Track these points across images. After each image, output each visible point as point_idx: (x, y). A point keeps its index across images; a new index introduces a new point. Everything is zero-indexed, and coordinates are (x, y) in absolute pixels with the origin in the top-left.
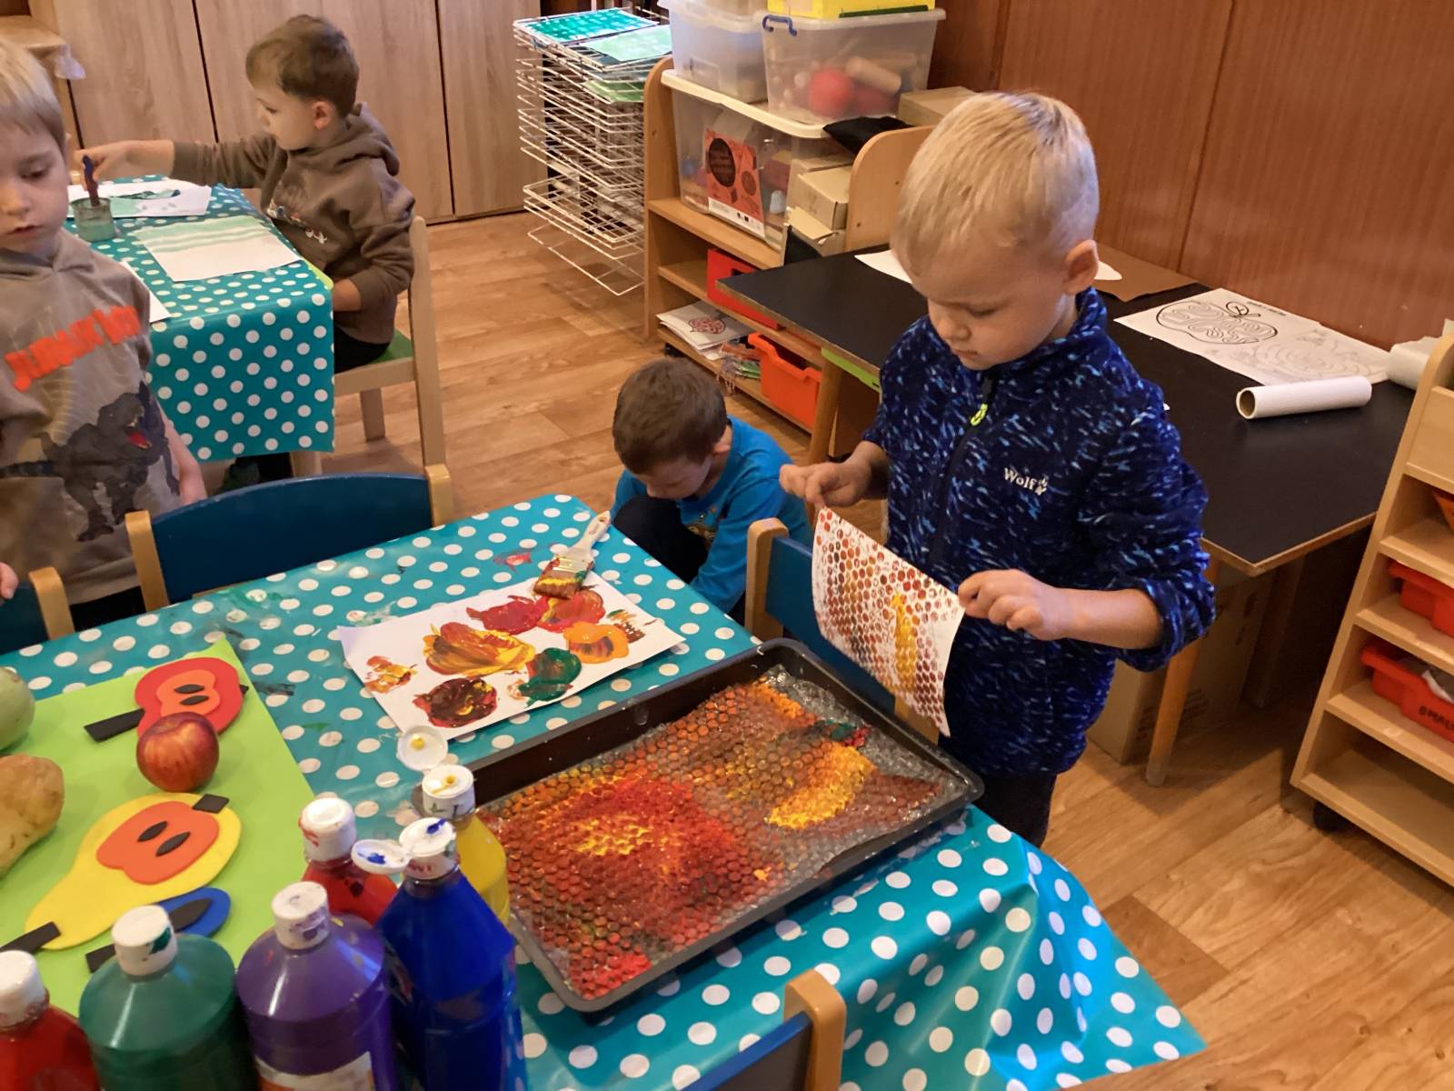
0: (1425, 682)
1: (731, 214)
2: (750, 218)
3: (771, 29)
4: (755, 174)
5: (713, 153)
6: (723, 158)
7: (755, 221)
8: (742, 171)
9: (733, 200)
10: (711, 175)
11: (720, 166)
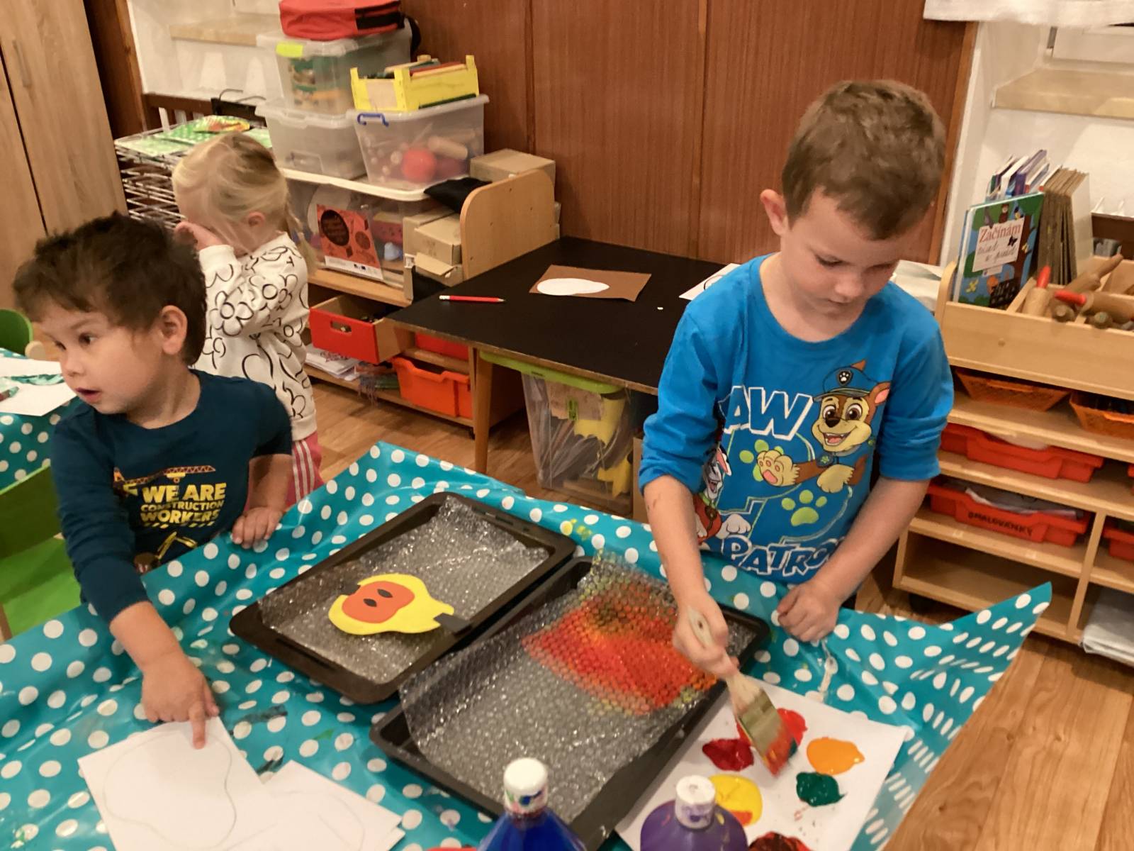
0: (969, 497)
1: (349, 266)
2: (366, 267)
3: (365, 123)
4: (368, 233)
5: (326, 221)
6: (336, 225)
7: (372, 268)
8: (355, 232)
9: (349, 254)
10: (325, 239)
11: (334, 231)
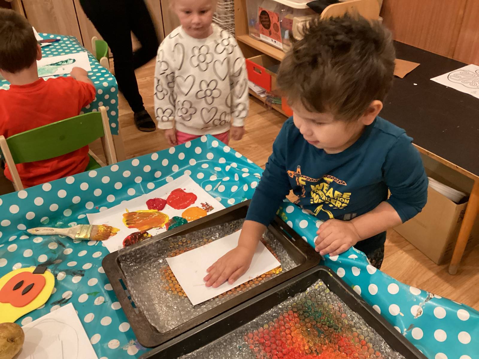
1: (269, 40)
4: (279, 24)
5: (262, 16)
6: (266, 18)
7: (279, 42)
8: (273, 23)
9: (270, 34)
10: (261, 25)
11: (265, 21)
